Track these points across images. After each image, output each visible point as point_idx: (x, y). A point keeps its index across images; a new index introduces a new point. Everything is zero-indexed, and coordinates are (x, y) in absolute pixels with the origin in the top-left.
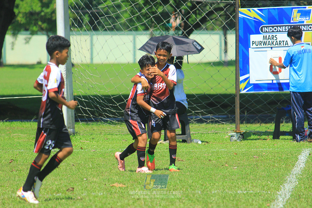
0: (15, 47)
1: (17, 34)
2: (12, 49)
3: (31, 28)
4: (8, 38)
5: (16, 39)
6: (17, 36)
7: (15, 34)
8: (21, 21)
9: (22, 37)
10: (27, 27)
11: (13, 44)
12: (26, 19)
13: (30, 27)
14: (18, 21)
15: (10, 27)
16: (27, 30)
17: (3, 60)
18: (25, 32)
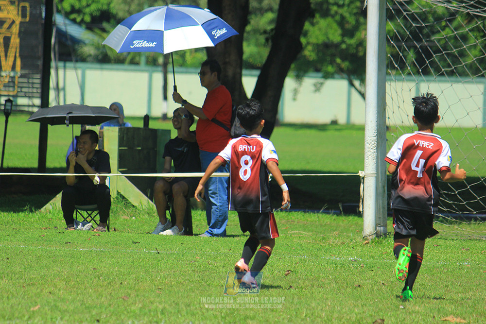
0: (299, 96)
1: (303, 76)
2: (294, 99)
3: (324, 68)
4: (289, 83)
5: (300, 84)
6: (301, 79)
7: (299, 77)
8: (310, 56)
9: (309, 82)
10: (319, 66)
11: (296, 92)
12: (317, 54)
13: (322, 66)
14: (305, 56)
15: (293, 66)
16: (317, 70)
17: (279, 116)
18: (315, 74)
